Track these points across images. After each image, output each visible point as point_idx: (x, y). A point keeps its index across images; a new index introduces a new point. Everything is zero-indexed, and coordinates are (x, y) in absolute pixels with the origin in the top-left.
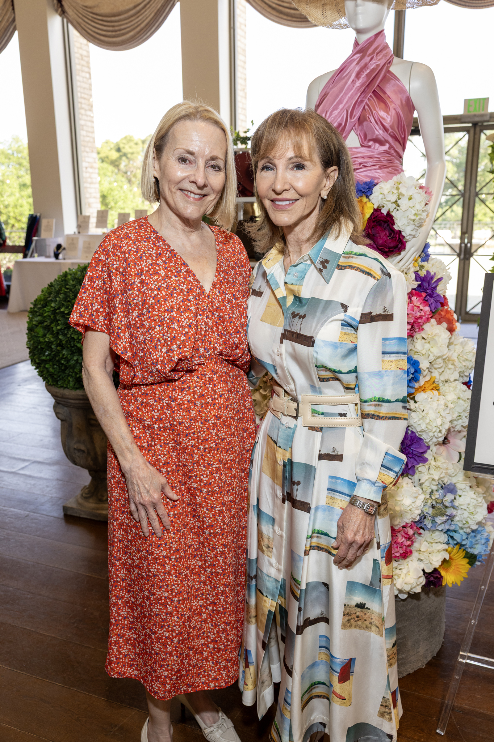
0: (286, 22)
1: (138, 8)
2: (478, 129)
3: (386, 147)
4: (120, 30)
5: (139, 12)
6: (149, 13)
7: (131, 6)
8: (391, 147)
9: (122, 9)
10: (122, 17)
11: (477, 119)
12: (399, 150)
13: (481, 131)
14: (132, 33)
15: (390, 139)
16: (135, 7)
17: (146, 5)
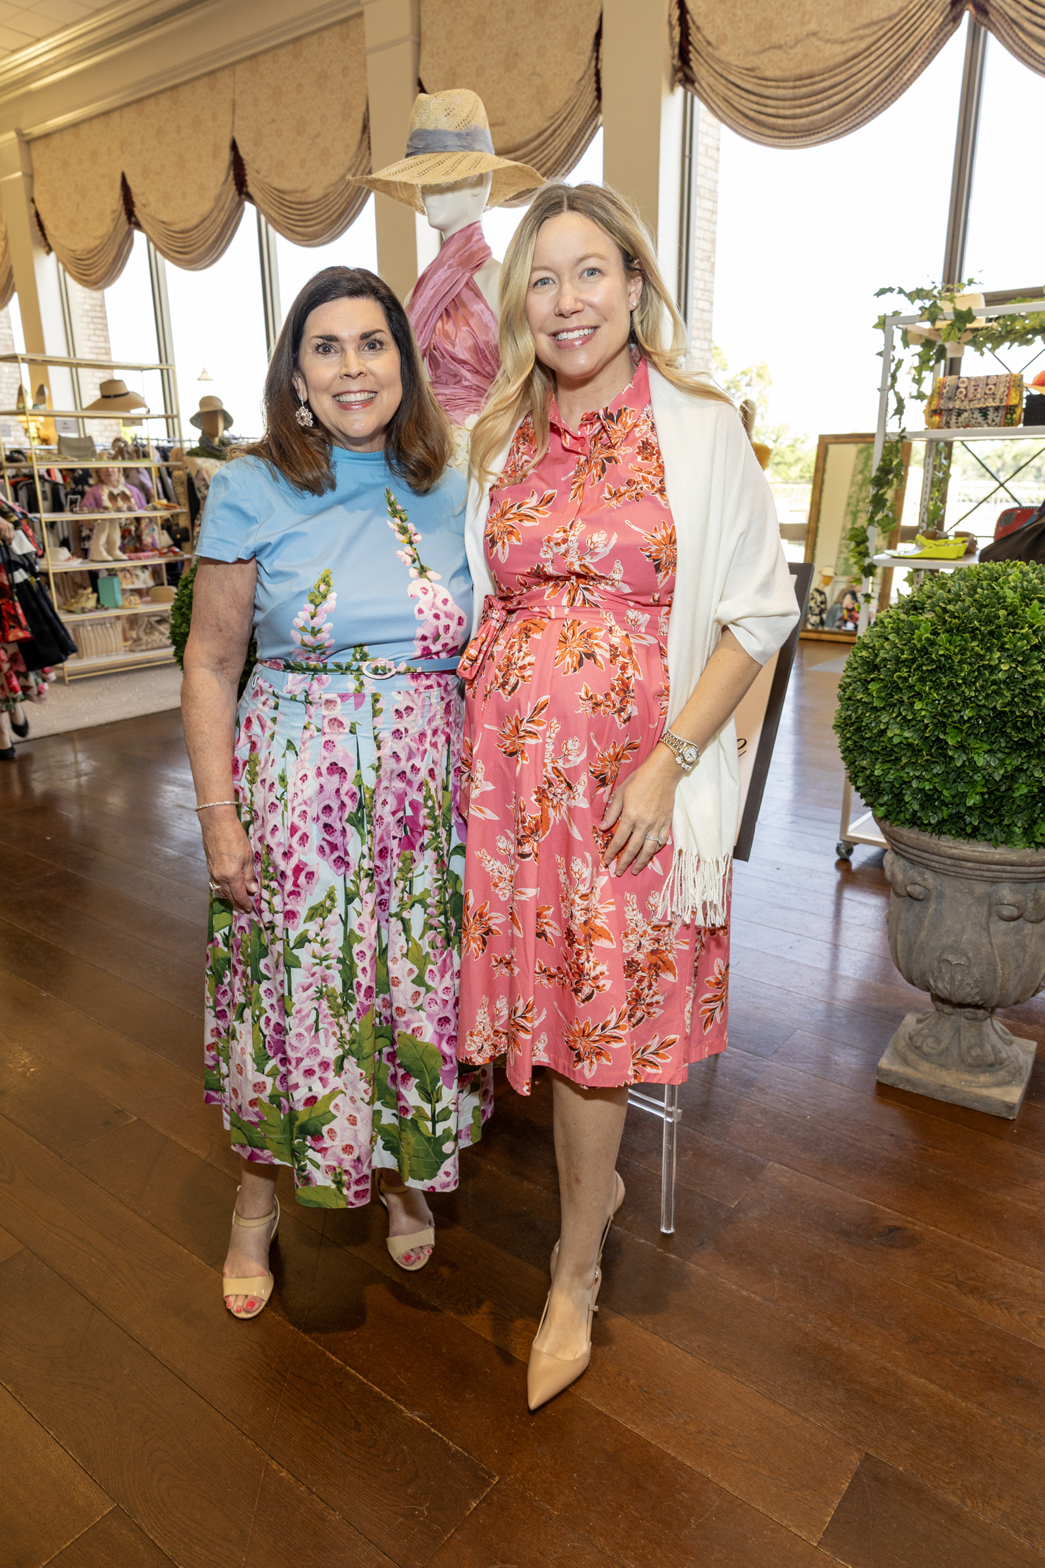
1: (543, 137)
5: (544, 143)
6: (559, 144)
7: (533, 134)
16: (539, 135)
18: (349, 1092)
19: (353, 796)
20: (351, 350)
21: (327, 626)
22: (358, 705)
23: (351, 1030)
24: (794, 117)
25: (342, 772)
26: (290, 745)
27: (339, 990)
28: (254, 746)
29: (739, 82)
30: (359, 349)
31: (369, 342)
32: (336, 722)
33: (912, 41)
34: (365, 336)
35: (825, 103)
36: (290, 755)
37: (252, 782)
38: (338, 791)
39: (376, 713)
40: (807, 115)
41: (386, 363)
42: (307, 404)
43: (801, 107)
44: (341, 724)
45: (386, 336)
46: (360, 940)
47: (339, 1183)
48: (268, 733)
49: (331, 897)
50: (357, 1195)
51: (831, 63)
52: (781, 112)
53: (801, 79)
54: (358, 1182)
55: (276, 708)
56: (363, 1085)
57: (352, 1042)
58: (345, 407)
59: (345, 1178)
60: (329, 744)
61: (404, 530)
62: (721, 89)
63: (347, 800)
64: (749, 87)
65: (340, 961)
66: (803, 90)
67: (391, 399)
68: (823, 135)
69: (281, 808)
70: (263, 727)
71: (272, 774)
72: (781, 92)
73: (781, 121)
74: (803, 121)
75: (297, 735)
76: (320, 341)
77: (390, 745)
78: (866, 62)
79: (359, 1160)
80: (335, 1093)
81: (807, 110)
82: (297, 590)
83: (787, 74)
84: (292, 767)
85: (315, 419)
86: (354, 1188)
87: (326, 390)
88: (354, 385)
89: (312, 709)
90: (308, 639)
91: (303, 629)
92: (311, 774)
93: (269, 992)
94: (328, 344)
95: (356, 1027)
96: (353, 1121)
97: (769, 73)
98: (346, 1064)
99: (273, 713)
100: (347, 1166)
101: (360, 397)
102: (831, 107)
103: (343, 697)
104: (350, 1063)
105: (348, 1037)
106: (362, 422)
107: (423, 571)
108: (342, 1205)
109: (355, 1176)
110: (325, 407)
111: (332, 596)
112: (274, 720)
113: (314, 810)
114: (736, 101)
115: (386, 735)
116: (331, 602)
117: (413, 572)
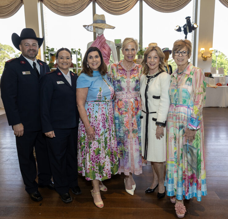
0: (60, 14)
2: (119, 48)
3: (106, 58)
4: (2, 12)
5: (9, 7)
6: (13, 8)
8: (107, 58)
9: (2, 5)
10: (3, 8)
11: (118, 45)
12: (109, 58)
13: (120, 48)
14: (7, 13)
15: (107, 56)
17: (11, 5)
18: (107, 161)
19: (106, 118)
20: (94, 58)
21: (102, 94)
22: (106, 105)
23: (107, 151)
24: (64, 11)
25: (104, 114)
26: (96, 112)
27: (105, 146)
28: (90, 113)
29: (53, 3)
30: (95, 58)
31: (96, 57)
32: (103, 108)
33: (84, 2)
34: (96, 56)
35: (70, 10)
36: (97, 113)
37: (90, 118)
38: (104, 117)
39: (108, 106)
40: (67, 11)
41: (99, 59)
42: (88, 65)
43: (66, 9)
44: (104, 108)
45: (99, 56)
46: (108, 138)
47: (107, 175)
48: (92, 110)
49: (103, 133)
50: (109, 176)
51: (71, 3)
52: (62, 10)
53: (65, 5)
54: (109, 174)
55: (93, 107)
56: (109, 160)
57: (107, 153)
58: (93, 65)
59: (107, 174)
60: (102, 111)
61: (105, 81)
62: (49, 3)
63: (105, 118)
64: (55, 4)
65: (104, 142)
66: (66, 7)
67: (99, 64)
68: (70, 15)
69: (96, 121)
70: (91, 110)
71: (94, 116)
72: (62, 6)
73: (62, 11)
74: (66, 12)
75: (97, 110)
76: (90, 57)
77: (109, 110)
78: (76, 4)
79: (109, 171)
80: (105, 161)
81: (67, 10)
82: (98, 90)
83: (62, 3)
84: (97, 115)
85: (89, 67)
86: (109, 175)
87: (91, 63)
88: (94, 62)
89: (100, 106)
90: (99, 96)
91: (99, 95)
92: (100, 115)
93: (91, 150)
94: (91, 57)
95: (108, 151)
96: (108, 165)
97: (59, 3)
98: (106, 157)
99: (93, 108)
100: (107, 172)
101: (95, 64)
102: (71, 10)
103: (104, 104)
104: (107, 156)
105: (106, 152)
106: (96, 67)
107: (109, 85)
108: (107, 178)
109: (109, 173)
110: (91, 65)
111: (102, 90)
112: (93, 109)
113: (101, 120)
114: (52, 6)
115: (109, 109)
116: (102, 91)
117: (108, 86)
